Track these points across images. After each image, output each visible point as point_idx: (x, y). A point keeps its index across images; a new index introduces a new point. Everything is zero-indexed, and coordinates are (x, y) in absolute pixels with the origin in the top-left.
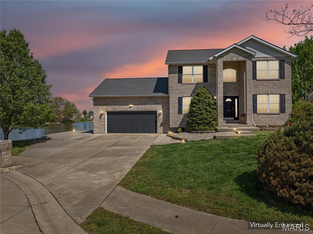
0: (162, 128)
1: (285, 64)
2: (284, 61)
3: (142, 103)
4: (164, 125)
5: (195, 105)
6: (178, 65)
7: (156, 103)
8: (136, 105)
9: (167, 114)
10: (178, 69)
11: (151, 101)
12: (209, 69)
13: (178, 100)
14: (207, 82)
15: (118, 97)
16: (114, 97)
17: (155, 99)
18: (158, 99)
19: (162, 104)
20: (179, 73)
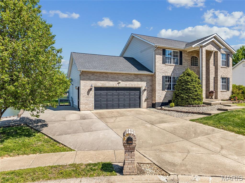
0: (146, 103)
1: (230, 57)
2: (229, 54)
3: (130, 79)
4: (148, 101)
5: (189, 84)
6: (162, 48)
7: (142, 80)
8: (124, 81)
9: (150, 90)
10: (162, 51)
11: (137, 78)
12: (183, 54)
13: (162, 78)
14: (182, 65)
15: (107, 73)
16: (103, 73)
17: (140, 76)
18: (143, 76)
19: (146, 81)
20: (163, 54)
